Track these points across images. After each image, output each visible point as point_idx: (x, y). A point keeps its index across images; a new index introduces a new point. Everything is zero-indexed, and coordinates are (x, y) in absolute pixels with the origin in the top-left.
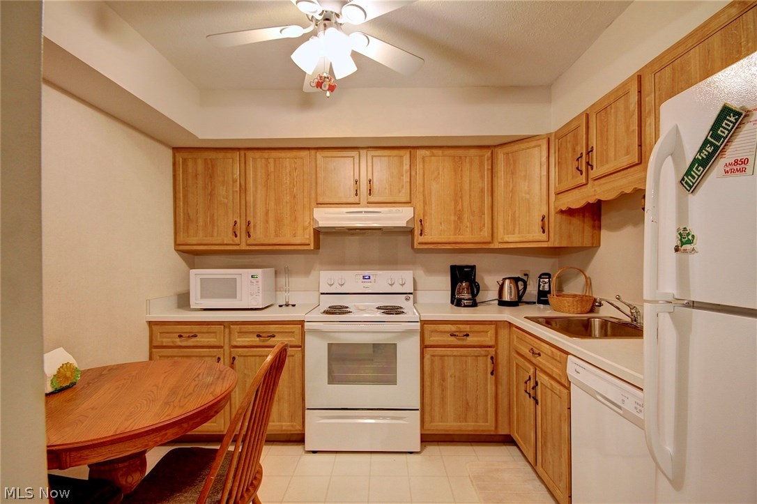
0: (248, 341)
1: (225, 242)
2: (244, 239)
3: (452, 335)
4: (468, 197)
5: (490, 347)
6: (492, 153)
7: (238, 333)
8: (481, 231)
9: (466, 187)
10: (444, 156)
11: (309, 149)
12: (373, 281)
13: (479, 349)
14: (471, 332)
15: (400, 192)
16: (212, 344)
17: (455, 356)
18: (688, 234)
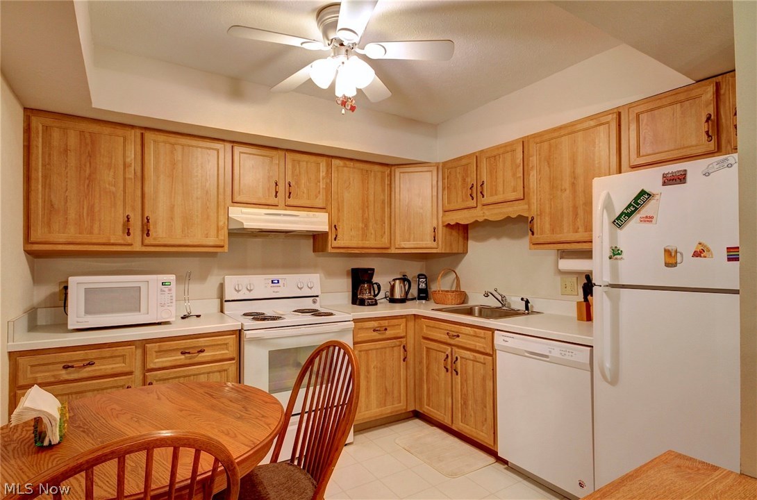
0: (171, 361)
1: (112, 241)
2: (139, 239)
3: (374, 331)
4: (372, 207)
5: (401, 338)
6: (391, 172)
7: (156, 352)
8: (382, 237)
9: (371, 198)
10: (354, 168)
11: (223, 141)
12: (282, 286)
13: (394, 341)
14: (389, 326)
15: (317, 197)
16: (119, 370)
17: (377, 349)
18: (618, 250)
